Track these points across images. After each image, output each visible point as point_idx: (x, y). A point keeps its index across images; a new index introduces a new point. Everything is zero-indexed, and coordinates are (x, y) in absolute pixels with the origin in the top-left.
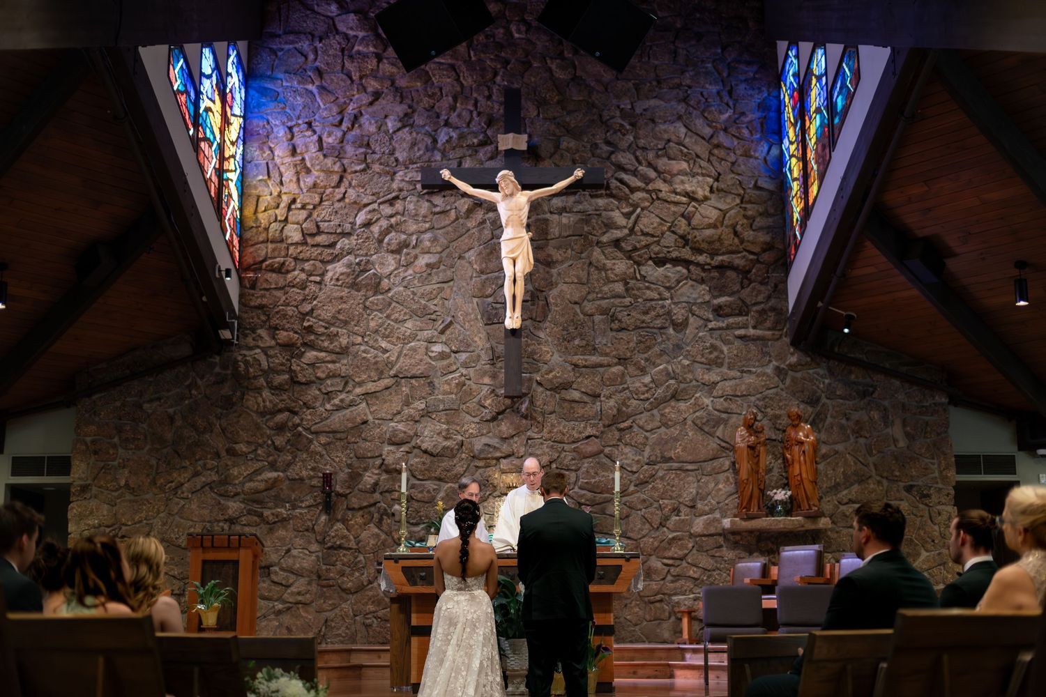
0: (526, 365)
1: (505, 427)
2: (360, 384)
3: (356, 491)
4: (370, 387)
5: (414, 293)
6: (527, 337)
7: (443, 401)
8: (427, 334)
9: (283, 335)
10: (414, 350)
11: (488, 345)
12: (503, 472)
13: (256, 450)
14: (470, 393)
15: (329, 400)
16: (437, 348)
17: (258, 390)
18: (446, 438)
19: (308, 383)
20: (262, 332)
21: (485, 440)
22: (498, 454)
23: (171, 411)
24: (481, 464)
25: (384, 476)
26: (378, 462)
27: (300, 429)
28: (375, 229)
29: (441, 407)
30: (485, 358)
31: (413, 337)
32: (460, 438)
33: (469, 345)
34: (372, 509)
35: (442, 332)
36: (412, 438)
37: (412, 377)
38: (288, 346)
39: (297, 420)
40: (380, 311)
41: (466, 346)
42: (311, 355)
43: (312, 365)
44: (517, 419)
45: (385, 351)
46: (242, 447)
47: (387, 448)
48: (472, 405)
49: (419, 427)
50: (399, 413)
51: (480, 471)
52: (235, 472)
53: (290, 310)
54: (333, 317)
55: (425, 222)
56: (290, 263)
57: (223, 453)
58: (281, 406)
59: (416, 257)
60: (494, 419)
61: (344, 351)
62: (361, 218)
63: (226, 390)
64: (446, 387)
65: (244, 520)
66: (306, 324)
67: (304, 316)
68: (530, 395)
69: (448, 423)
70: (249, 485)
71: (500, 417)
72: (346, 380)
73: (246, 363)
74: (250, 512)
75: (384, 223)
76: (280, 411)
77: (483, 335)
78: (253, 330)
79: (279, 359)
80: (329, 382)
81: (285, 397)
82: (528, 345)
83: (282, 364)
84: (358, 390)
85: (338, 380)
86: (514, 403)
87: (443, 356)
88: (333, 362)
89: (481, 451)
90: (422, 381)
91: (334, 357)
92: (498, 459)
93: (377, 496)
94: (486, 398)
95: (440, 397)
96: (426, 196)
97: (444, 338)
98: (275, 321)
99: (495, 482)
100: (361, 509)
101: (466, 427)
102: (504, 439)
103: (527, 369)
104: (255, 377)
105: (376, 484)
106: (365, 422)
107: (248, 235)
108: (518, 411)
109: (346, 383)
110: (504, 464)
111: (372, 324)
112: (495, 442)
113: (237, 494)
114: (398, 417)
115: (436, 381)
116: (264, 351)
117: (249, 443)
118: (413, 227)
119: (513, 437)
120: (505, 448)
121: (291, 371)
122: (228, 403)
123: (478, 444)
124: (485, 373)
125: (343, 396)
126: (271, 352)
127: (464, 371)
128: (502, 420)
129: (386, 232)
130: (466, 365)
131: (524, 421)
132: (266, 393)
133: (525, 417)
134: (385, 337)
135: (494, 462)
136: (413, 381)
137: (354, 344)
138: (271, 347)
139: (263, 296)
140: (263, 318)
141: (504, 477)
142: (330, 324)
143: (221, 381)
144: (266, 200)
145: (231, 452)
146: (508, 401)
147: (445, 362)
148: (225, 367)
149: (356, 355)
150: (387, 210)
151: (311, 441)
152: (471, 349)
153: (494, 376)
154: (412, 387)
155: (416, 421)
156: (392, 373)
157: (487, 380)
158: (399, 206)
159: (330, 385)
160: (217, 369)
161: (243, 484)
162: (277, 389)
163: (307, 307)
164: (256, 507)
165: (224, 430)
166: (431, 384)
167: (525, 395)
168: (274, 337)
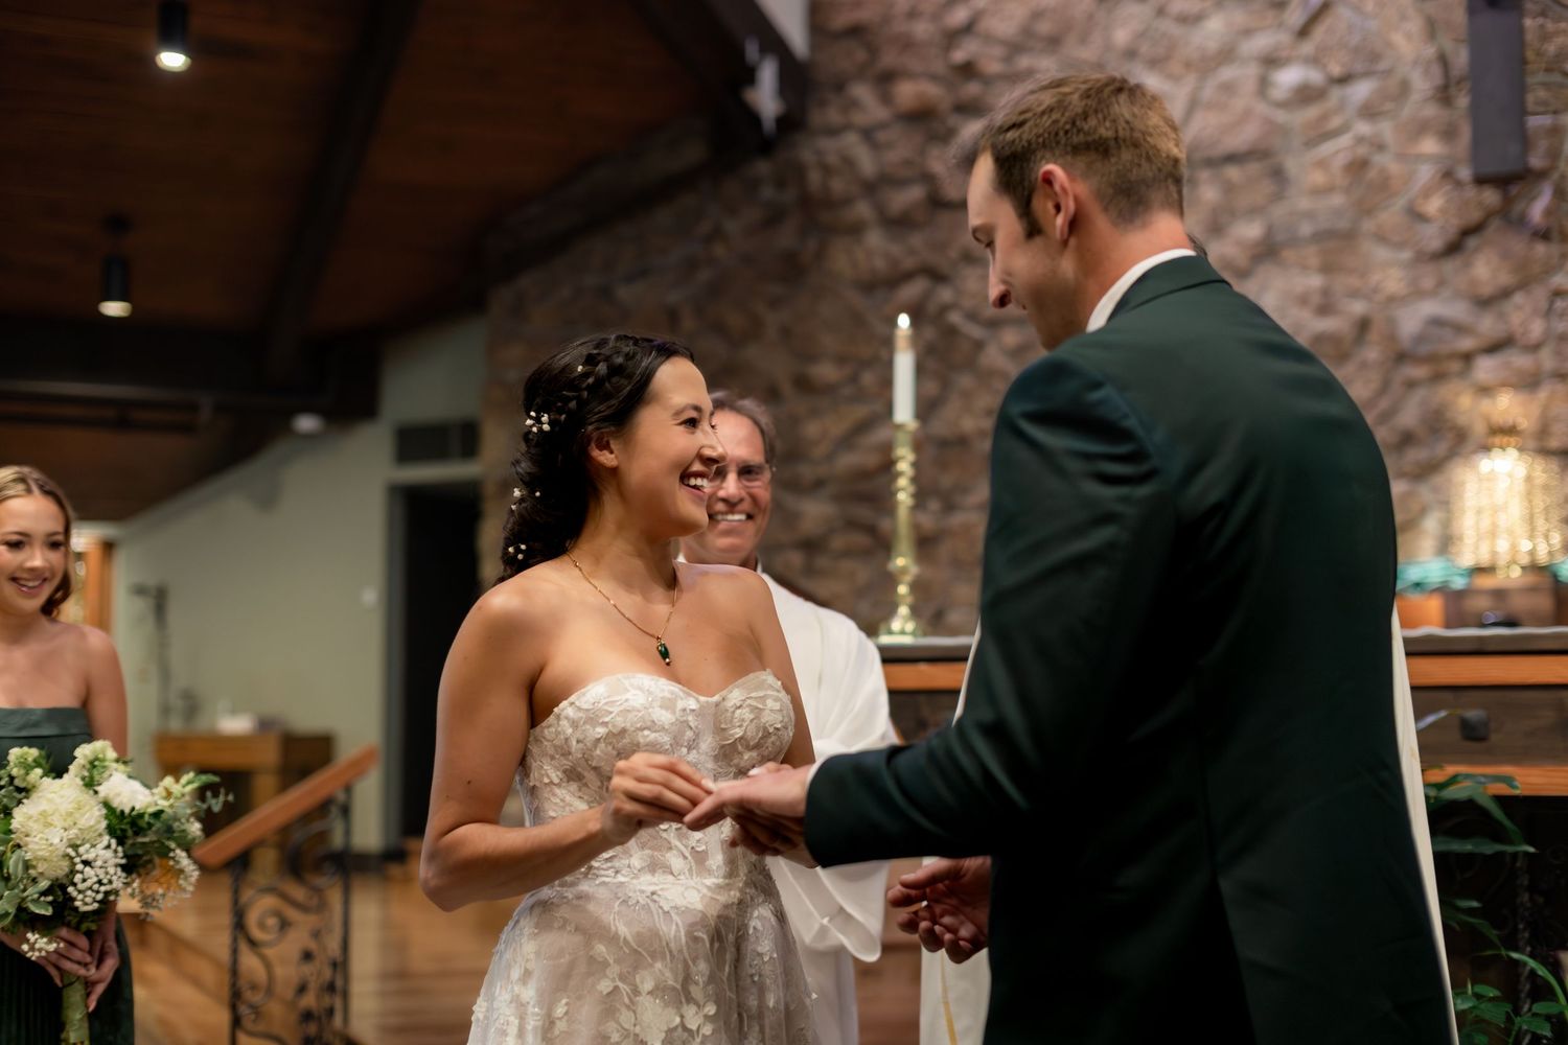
0: (1542, 94)
1: (1485, 268)
6: (1543, 14)
7: (1309, 215)
8: (1261, 42)
9: (908, 92)
10: (1228, 88)
11: (1430, 51)
12: (1485, 391)
13: (854, 379)
14: (1384, 186)
16: (1289, 77)
17: (856, 230)
18: (1325, 309)
20: (862, 92)
21: (1429, 308)
22: (1466, 344)
23: (673, 297)
24: (1418, 372)
27: (955, 318)
29: (1306, 229)
30: (1422, 84)
31: (1227, 55)
32: (1358, 308)
33: (1375, 57)
35: (1304, 32)
37: (1232, 158)
38: (921, 118)
39: (945, 294)
41: (1369, 59)
44: (1517, 244)
46: (826, 371)
48: (1391, 216)
51: (1419, 394)
52: (812, 429)
53: (922, 29)
54: (1025, 31)
57: (787, 388)
58: (909, 263)
60: (1454, 248)
63: (785, 237)
64: (1318, 178)
65: (838, 542)
66: (959, 56)
67: (953, 37)
68: (1555, 176)
69: (1327, 268)
70: (848, 461)
71: (1472, 242)
73: (827, 170)
74: (852, 524)
76: (908, 276)
77: (1415, 25)
78: (840, 86)
79: (901, 148)
81: (917, 240)
82: (1546, 37)
83: (908, 163)
86: (1508, 201)
87: (1305, 95)
89: (1420, 338)
90: (1254, 168)
92: (1468, 358)
94: (1427, 193)
95: (1304, 203)
97: (1307, 47)
98: (889, 59)
99: (1462, 420)
101: (1375, 278)
102: (1485, 303)
103: (1545, 103)
104: (847, 201)
108: (1521, 222)
110: (1486, 368)
111: (1121, 36)
112: (1457, 310)
113: (819, 484)
115: (1291, 165)
116: (868, 134)
117: (841, 360)
119: (1505, 294)
120: (1488, 326)
121: (928, 178)
122: (793, 270)
123: (1411, 321)
124: (1421, 128)
126: (881, 136)
127: (1363, 128)
128: (1477, 250)
130: (1369, 112)
131: (1541, 249)
132: (875, 239)
133: (1544, 235)
134: (1154, 63)
135: (1455, 366)
136: (1233, 173)
138: (883, 126)
140: (861, 55)
141: (1485, 405)
142: (1014, 48)
143: (774, 218)
145: (804, 384)
146: (1491, 196)
147: (1311, 112)
148: (780, 184)
151: (979, 345)
152: (1382, 66)
153: (1448, 134)
154: (1229, 189)
157: (1430, 146)
160: (767, 192)
161: (830, 457)
162: (898, 224)
163: (958, 16)
164: (863, 513)
165: (786, 333)
166: (1278, 174)
167: (1542, 175)
168: (886, 99)
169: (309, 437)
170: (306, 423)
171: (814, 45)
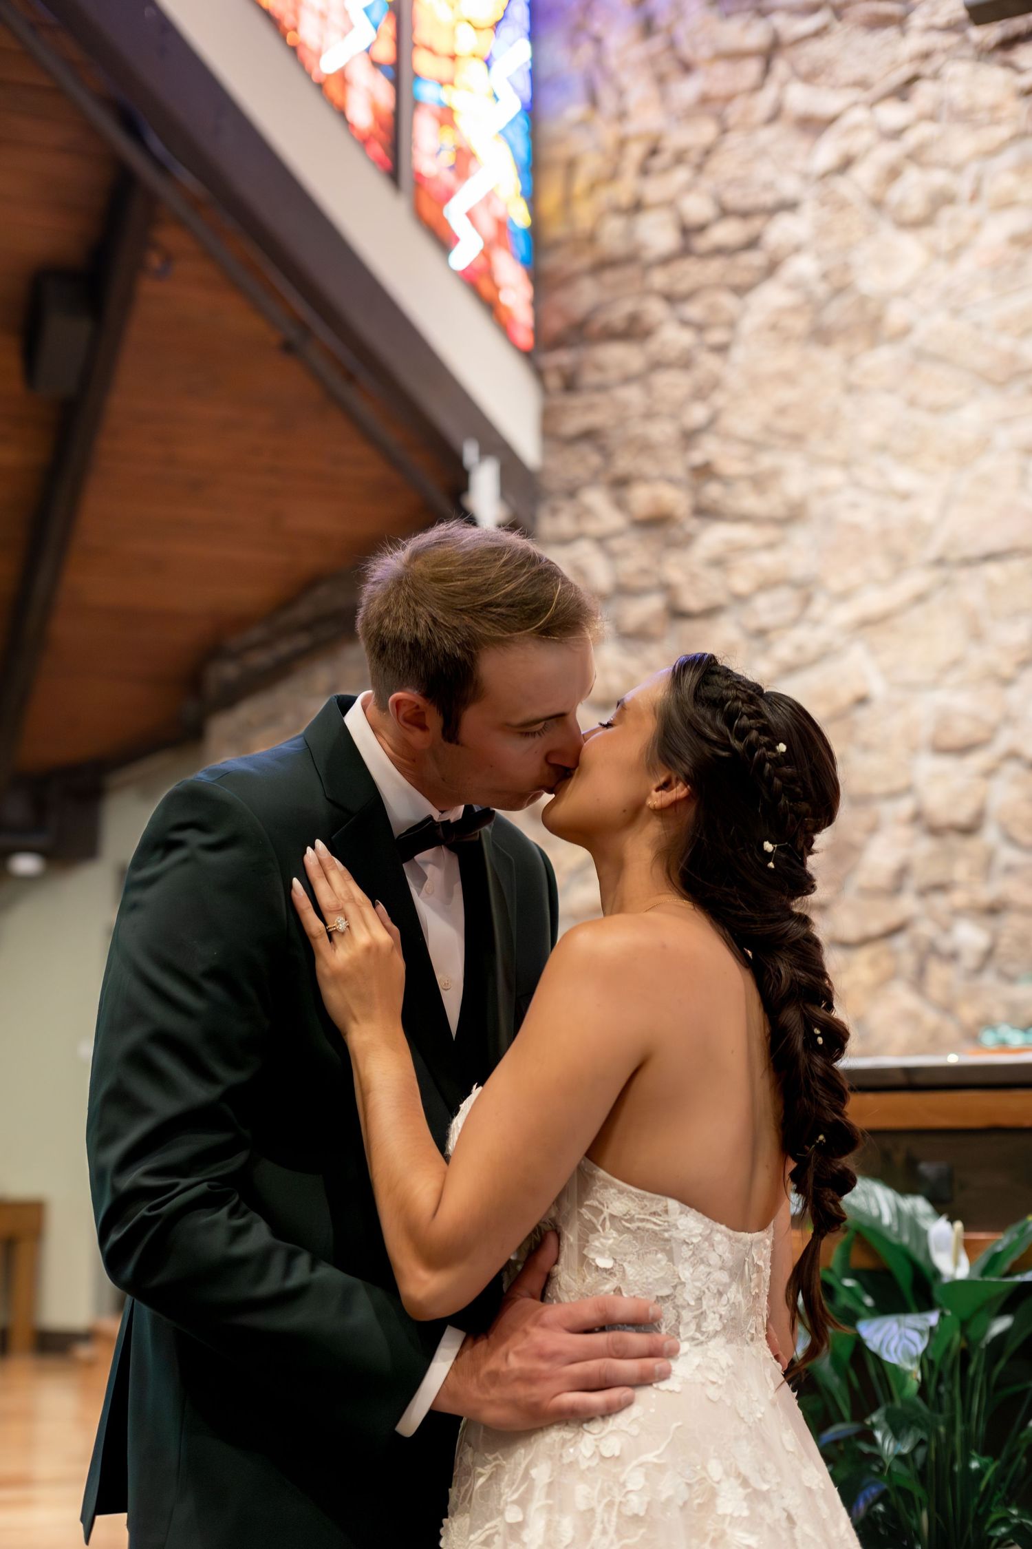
2: (844, 597)
3: (850, 894)
4: (873, 601)
5: (978, 326)
8: (1023, 431)
9: (642, 498)
10: (988, 481)
15: (766, 650)
19: (711, 612)
20: (596, 499)
25: (925, 846)
26: (905, 806)
28: (864, 175)
31: (984, 444)
34: (901, 942)
36: (994, 730)
37: (991, 557)
38: (656, 523)
40: (891, 390)
42: (714, 537)
43: (718, 563)
45: (905, 496)
47: (927, 766)
49: (1015, 695)
50: (956, 663)
53: (662, 431)
54: (768, 429)
55: (996, 122)
56: (655, 309)
59: (977, 226)
61: (793, 515)
62: (826, 153)
66: (697, 457)
67: (689, 437)
72: (805, 590)
75: (888, 153)
78: (572, 493)
79: (636, 557)
80: (762, 602)
81: (654, 655)
83: (644, 572)
84: (844, 614)
85: (784, 595)
88: (770, 546)
90: (1017, 566)
91: (769, 533)
93: (908, 904)
96: (1000, 55)
98: (624, 463)
100: (865, 941)
105: (902, 872)
106: (862, 701)
107: (552, 262)
109: (807, 601)
111: (870, 430)
114: (954, 677)
116: (601, 541)
118: (962, 144)
121: (667, 588)
125: (801, 634)
126: (616, 544)
129: (893, 173)
134: (905, 458)
136: (993, 571)
137: (823, 492)
138: (617, 534)
139: (590, 408)
140: (595, 460)
142: (755, 446)
144: (591, 165)
149: (829, 520)
150: (893, 115)
154: (991, 588)
155: (1007, 682)
156: (932, 552)
158: (925, 93)
159: (766, 609)
162: (634, 637)
163: (698, 414)
168: (620, 504)
169: (29, 880)
170: (26, 864)
171: (546, 452)
